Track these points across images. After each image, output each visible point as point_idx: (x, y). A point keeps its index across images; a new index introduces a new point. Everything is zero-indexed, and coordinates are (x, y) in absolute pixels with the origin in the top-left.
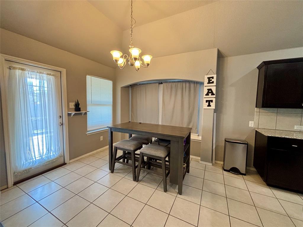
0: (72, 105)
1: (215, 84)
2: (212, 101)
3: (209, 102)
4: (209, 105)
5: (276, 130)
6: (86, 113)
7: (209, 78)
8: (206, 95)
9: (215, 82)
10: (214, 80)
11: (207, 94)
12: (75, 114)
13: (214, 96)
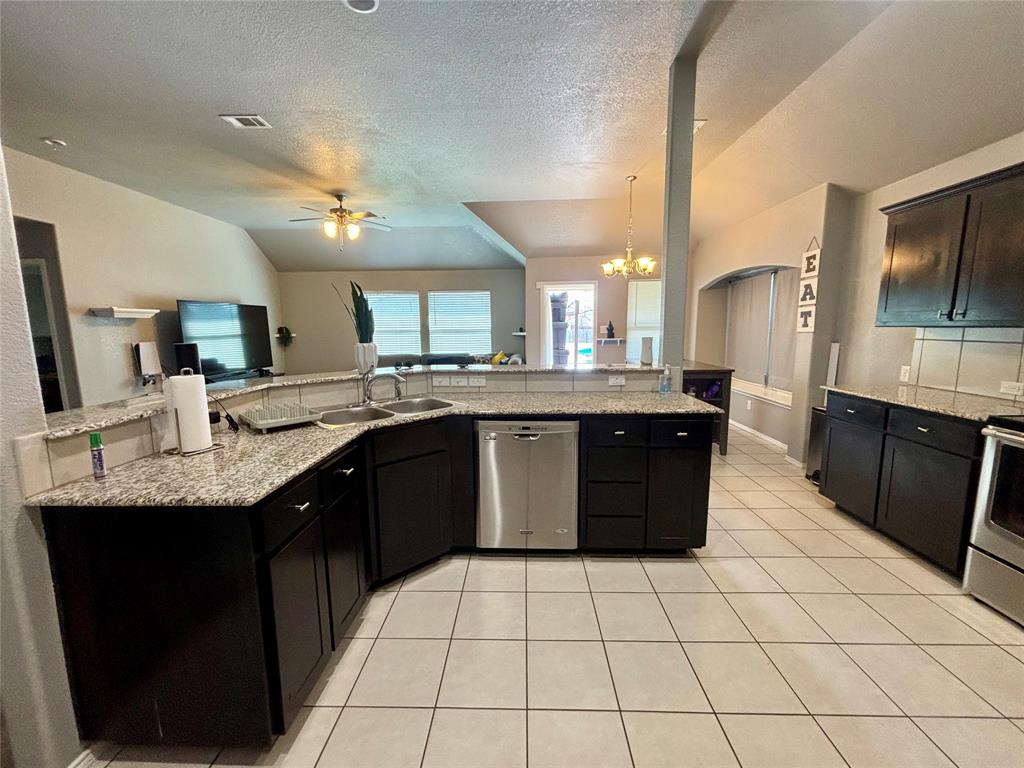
0: (604, 330)
1: (816, 273)
2: (809, 313)
3: (805, 315)
4: (805, 325)
5: (955, 392)
6: (624, 342)
7: (808, 259)
8: (802, 300)
9: (817, 268)
10: (816, 263)
11: (804, 299)
12: (605, 342)
13: (814, 301)
